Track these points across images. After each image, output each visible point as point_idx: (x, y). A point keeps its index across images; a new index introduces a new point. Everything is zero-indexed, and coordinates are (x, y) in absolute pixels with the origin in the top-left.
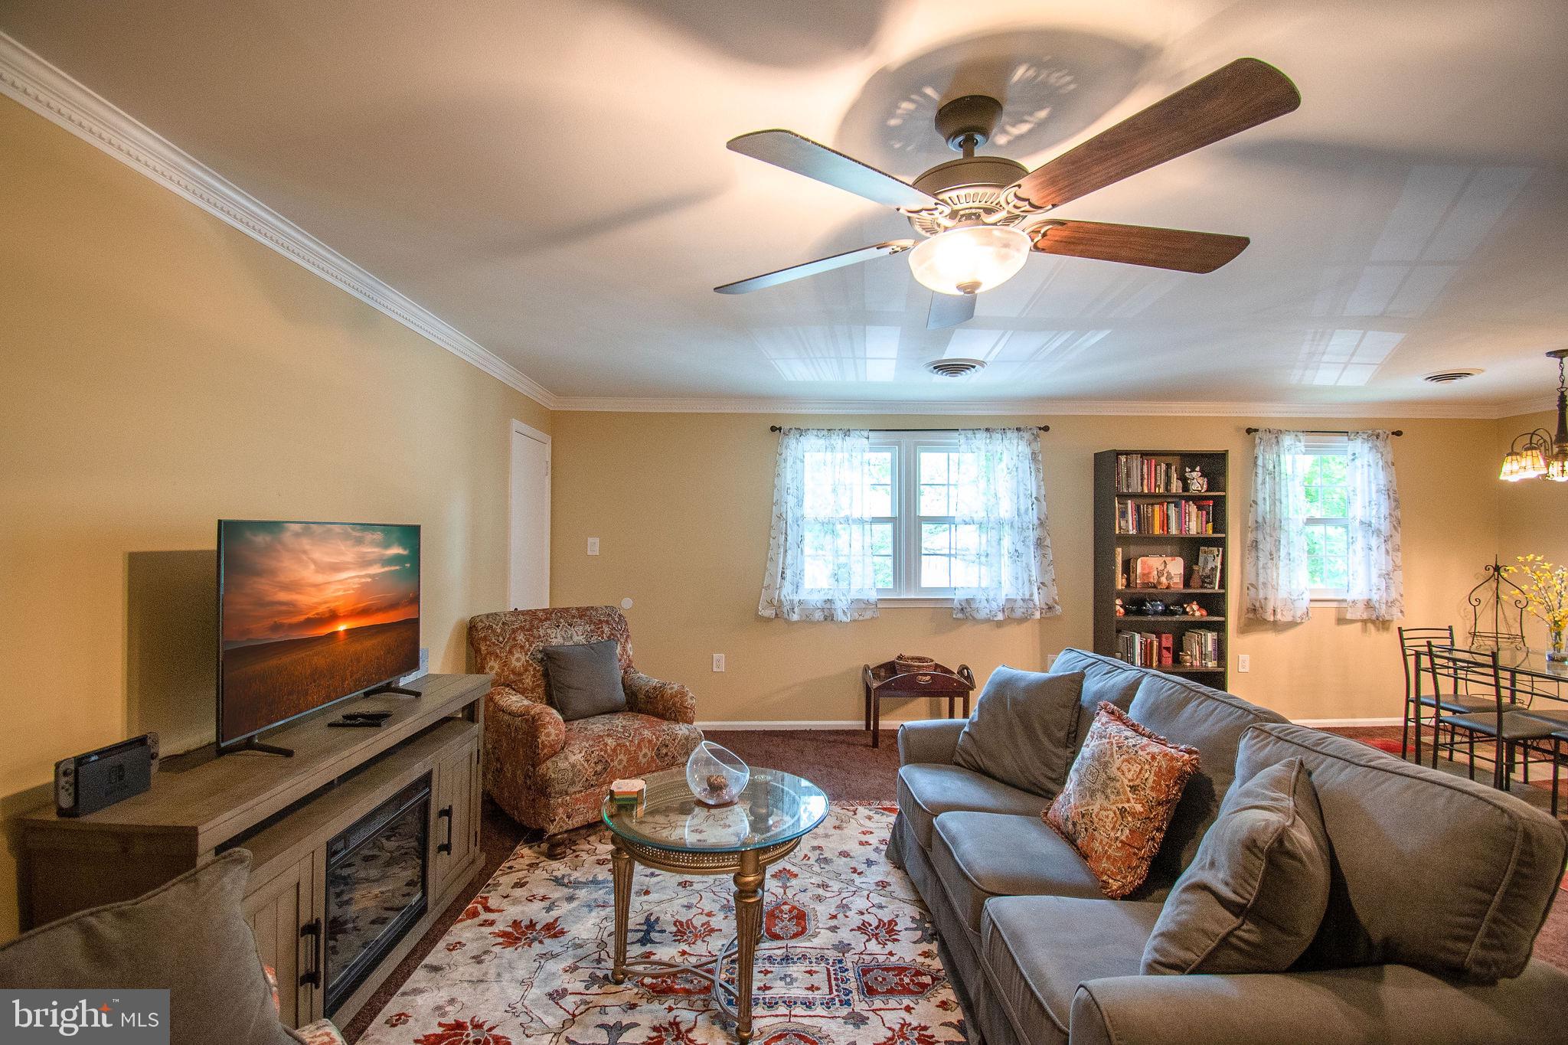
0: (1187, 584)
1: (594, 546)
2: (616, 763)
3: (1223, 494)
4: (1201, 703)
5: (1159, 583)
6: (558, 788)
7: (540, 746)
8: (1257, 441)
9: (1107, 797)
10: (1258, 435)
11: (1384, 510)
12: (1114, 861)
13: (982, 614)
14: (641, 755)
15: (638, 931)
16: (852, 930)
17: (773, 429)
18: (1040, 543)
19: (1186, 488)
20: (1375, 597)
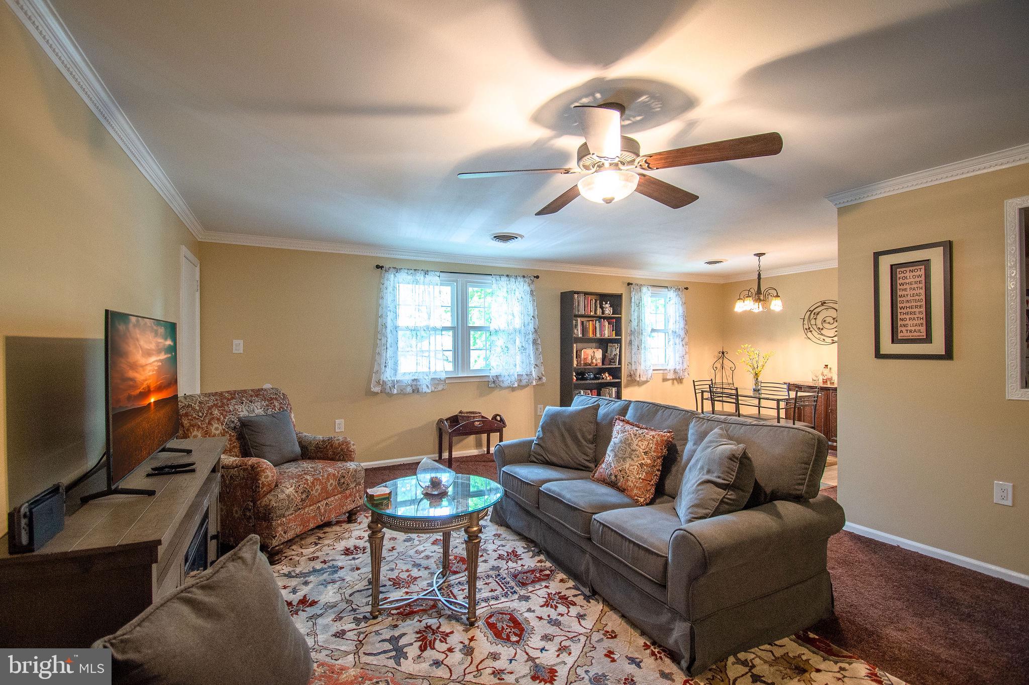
0: (603, 364)
1: (238, 346)
2: (314, 491)
3: (620, 316)
4: (663, 412)
5: (593, 363)
6: (279, 512)
7: (261, 486)
8: (632, 289)
9: (633, 459)
10: (632, 287)
11: (682, 325)
12: (639, 488)
13: (506, 384)
14: (329, 484)
15: (368, 589)
16: (495, 560)
17: (378, 267)
18: (535, 342)
19: (603, 313)
20: (678, 368)
